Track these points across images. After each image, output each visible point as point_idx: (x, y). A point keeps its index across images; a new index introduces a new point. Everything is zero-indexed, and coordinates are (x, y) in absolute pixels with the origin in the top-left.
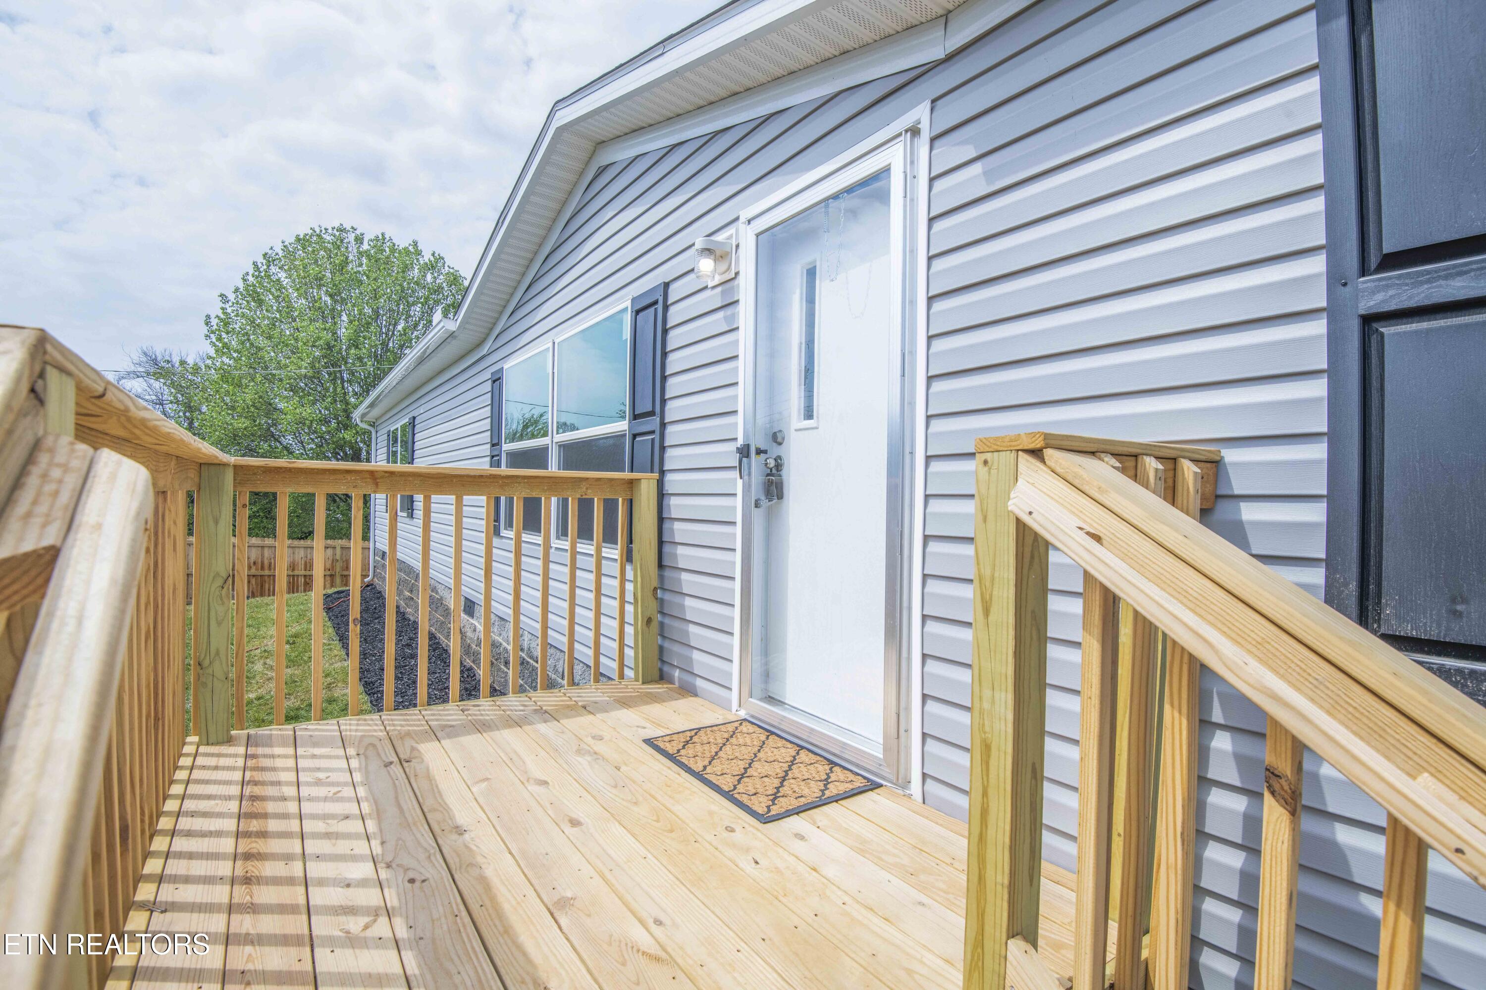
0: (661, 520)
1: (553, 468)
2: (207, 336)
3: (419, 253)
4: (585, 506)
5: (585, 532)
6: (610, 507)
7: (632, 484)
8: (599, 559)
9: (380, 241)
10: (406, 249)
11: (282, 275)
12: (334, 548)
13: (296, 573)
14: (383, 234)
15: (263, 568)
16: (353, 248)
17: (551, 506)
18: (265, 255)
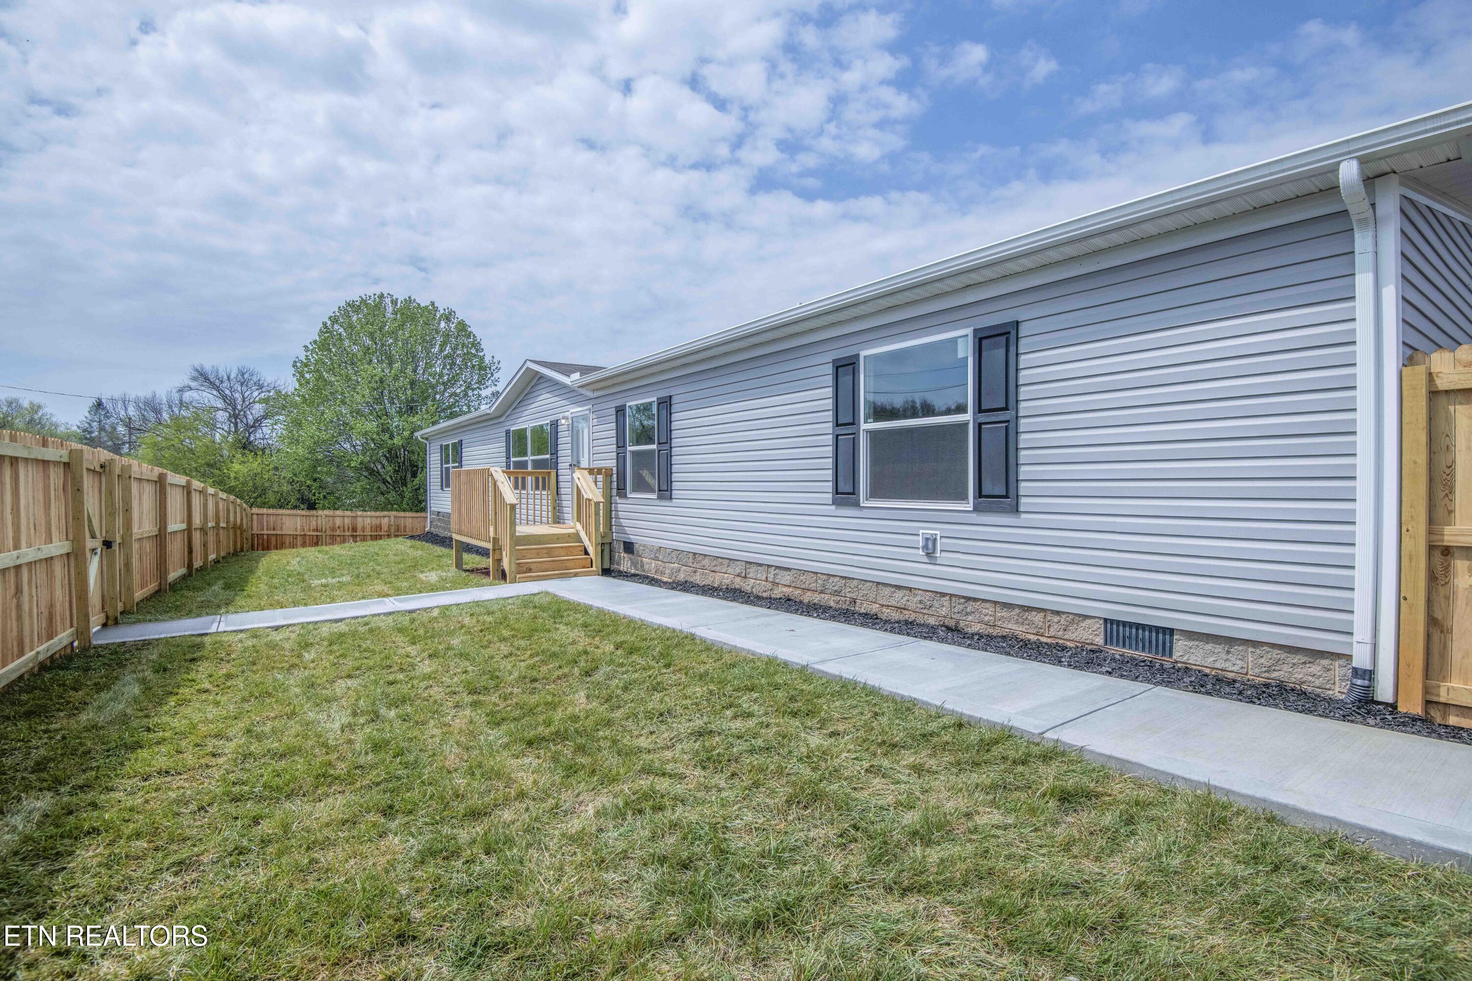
0: (557, 482)
1: (530, 469)
2: (294, 375)
3: (436, 310)
4: (537, 479)
5: (537, 488)
6: (544, 479)
7: (549, 473)
8: (541, 495)
9: (409, 301)
10: (426, 307)
11: (341, 330)
12: (389, 517)
13: (366, 533)
14: (409, 298)
15: (344, 531)
16: (390, 309)
17: (529, 479)
18: (330, 318)
